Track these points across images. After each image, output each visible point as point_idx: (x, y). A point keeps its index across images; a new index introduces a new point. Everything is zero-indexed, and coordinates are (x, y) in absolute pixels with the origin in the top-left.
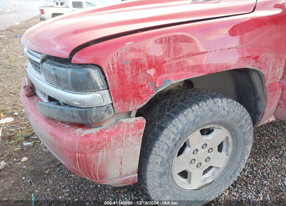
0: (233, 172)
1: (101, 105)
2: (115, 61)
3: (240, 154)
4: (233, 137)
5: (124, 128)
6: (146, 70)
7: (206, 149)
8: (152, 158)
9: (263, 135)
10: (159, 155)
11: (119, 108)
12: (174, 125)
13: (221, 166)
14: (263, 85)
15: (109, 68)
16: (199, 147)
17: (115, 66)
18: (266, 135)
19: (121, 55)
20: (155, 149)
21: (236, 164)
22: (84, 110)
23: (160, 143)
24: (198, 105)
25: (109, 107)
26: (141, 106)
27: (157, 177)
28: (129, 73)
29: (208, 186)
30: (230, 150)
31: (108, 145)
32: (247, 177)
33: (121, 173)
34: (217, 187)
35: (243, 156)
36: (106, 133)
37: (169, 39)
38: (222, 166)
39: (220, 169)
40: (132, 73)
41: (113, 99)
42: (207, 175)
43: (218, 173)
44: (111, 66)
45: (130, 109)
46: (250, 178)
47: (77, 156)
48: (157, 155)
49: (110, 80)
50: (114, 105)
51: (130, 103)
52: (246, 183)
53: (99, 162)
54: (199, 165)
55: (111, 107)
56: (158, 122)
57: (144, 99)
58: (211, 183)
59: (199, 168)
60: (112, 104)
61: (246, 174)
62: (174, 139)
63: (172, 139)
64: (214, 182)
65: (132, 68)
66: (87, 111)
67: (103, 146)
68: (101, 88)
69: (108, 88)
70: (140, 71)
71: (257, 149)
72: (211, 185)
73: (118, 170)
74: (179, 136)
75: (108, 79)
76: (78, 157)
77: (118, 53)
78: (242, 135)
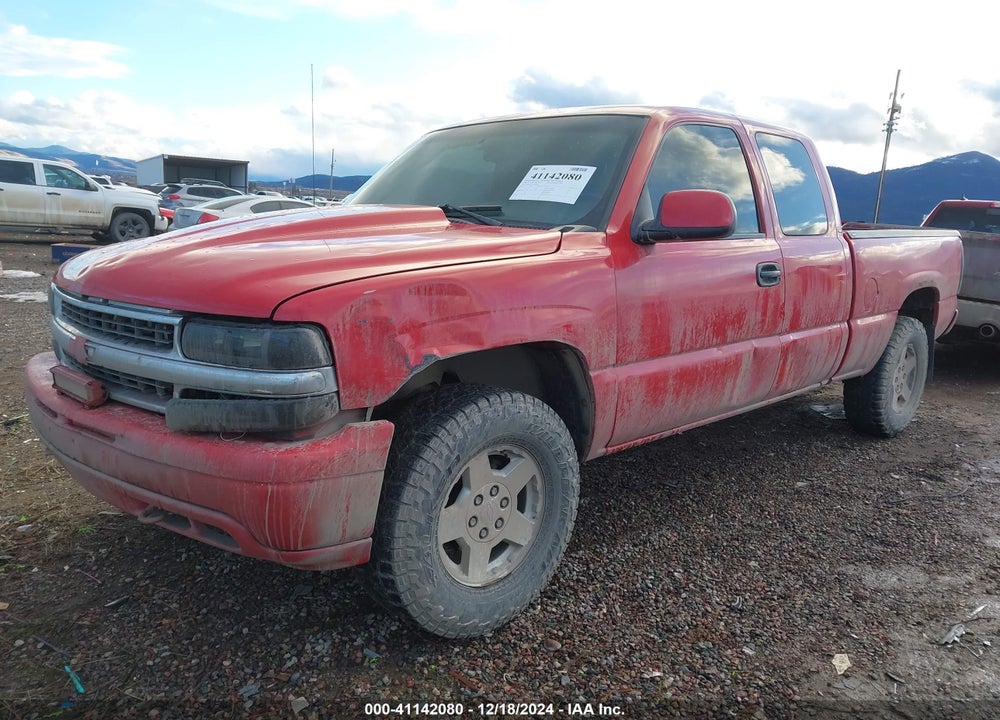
0: (545, 554)
1: (320, 393)
2: (348, 319)
3: (558, 517)
4: (543, 478)
5: (356, 438)
6: (396, 336)
7: (497, 499)
8: (408, 494)
9: (608, 509)
10: (421, 488)
11: (348, 400)
12: (448, 431)
13: (524, 543)
14: (585, 375)
15: (338, 330)
16: (484, 490)
17: (348, 327)
18: (614, 508)
19: (358, 309)
20: (414, 476)
21: (551, 539)
22: (288, 402)
23: (424, 464)
24: (488, 400)
25: (332, 397)
26: (386, 398)
27: (414, 534)
28: (368, 340)
29: (501, 584)
30: (539, 508)
31: (329, 468)
32: (578, 581)
33: (344, 531)
34: (517, 586)
35: (563, 520)
36: (325, 446)
37: (430, 289)
38: (526, 543)
39: (523, 549)
40: (372, 339)
41: (340, 382)
42: (497, 563)
43: (518, 556)
44: (341, 327)
45: (367, 405)
46: (583, 583)
47: (270, 490)
48: (416, 487)
49: (338, 349)
50: (342, 394)
51: (367, 392)
52: (576, 591)
53: (310, 505)
54: (484, 534)
55: (336, 399)
56: (416, 430)
57: (392, 385)
58: (505, 578)
59: (485, 540)
60: (338, 393)
61: (575, 578)
62: (448, 458)
63: (444, 457)
64: (511, 578)
65: (373, 332)
66: (294, 403)
67: (321, 470)
68: (324, 363)
69: (334, 365)
70: (386, 337)
71: (597, 535)
72: (506, 581)
73: (341, 524)
74: (456, 453)
75: (335, 348)
76: (272, 492)
77: (352, 307)
78: (560, 472)
